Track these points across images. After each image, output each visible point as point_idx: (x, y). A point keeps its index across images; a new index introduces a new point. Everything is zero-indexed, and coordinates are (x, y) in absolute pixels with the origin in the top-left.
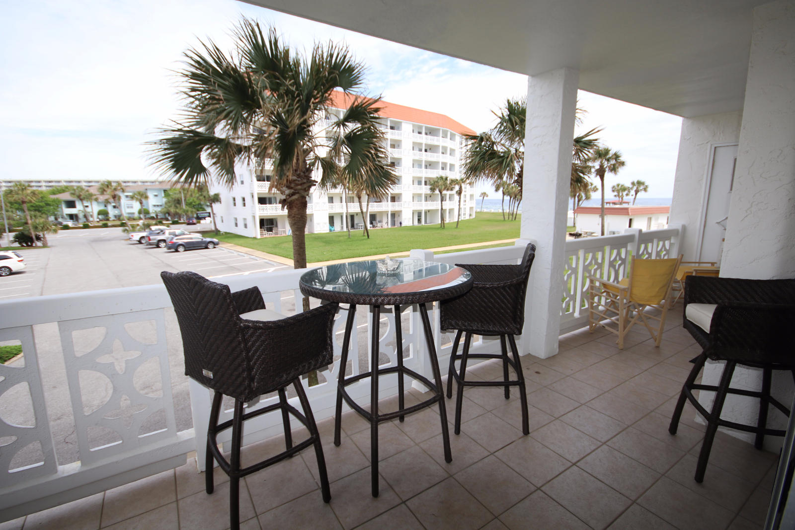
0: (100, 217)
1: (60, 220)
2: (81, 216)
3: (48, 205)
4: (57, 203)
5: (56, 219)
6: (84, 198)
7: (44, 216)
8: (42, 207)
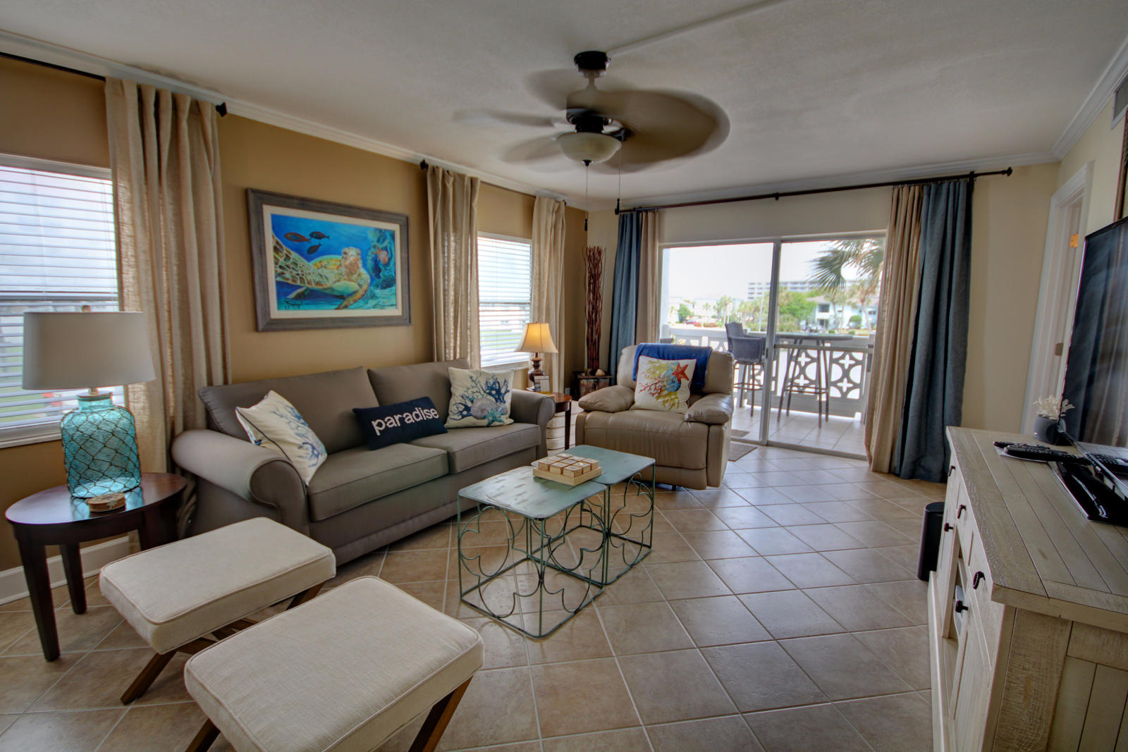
0: (851, 324)
1: (810, 325)
2: (831, 322)
3: (802, 308)
4: (811, 307)
5: (807, 324)
6: (837, 302)
7: (796, 319)
8: (796, 310)
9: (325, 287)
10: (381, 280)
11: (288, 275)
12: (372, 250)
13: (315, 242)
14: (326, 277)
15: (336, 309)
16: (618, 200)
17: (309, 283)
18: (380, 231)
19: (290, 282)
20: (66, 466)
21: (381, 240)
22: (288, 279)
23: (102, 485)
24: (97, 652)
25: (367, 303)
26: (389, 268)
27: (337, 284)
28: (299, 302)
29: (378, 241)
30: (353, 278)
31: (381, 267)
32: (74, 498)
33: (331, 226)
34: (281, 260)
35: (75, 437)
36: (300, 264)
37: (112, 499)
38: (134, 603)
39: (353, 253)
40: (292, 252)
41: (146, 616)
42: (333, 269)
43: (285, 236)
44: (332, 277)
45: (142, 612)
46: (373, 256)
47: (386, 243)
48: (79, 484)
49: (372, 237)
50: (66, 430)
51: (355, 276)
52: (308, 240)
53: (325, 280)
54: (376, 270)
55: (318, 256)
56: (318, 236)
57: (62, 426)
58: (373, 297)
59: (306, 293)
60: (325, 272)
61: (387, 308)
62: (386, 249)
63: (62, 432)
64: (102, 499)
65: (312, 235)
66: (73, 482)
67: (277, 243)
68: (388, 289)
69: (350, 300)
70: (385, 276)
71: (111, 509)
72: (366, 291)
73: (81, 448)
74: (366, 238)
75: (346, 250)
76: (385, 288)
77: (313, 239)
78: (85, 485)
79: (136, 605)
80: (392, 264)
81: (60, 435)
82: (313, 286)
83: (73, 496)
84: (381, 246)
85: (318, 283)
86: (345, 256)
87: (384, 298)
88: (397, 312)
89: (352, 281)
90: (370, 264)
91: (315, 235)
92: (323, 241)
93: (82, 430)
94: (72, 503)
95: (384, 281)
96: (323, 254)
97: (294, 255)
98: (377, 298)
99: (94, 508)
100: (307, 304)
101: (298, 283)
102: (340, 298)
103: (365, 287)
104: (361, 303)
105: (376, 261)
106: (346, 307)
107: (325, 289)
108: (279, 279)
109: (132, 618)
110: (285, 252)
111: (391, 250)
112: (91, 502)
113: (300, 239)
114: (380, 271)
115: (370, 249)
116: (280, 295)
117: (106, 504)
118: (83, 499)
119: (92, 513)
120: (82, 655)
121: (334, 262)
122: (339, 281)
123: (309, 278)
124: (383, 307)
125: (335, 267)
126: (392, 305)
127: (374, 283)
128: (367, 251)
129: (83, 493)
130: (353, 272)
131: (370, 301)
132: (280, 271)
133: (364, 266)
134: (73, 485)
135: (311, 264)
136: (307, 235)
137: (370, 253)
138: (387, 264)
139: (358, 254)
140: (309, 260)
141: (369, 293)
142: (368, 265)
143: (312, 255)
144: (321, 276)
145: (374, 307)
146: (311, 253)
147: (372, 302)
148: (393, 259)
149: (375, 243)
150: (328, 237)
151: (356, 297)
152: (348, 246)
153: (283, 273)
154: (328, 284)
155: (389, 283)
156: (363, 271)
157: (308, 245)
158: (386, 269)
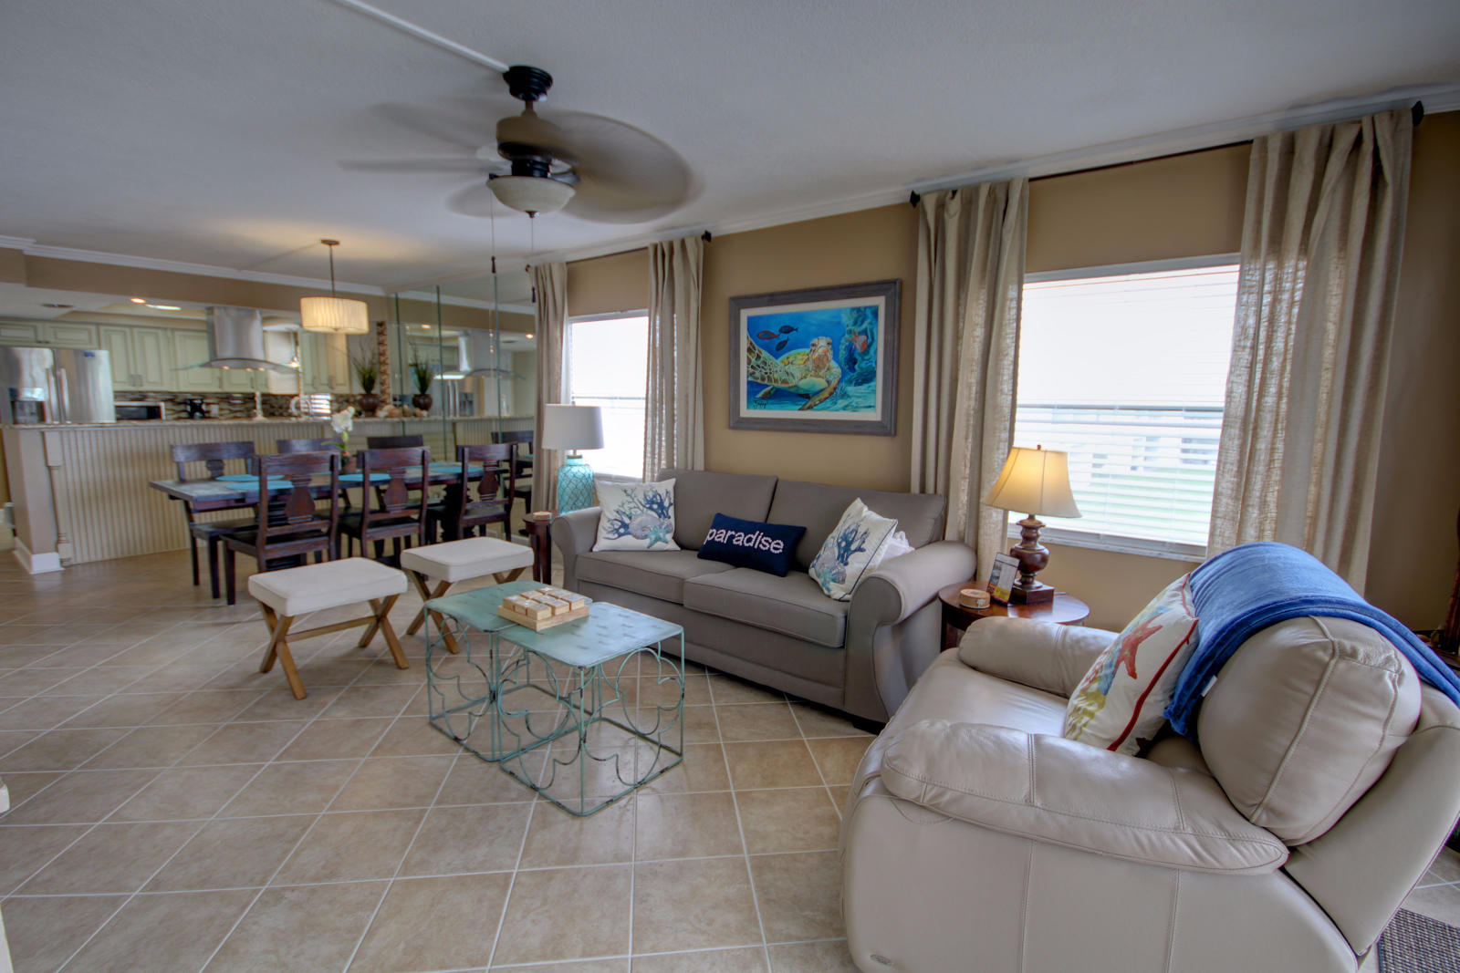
9: (791, 385)
10: (855, 374)
11: (758, 374)
12: (847, 336)
13: (783, 337)
14: (792, 375)
15: (800, 410)
16: (493, 259)
17: (776, 381)
18: (858, 310)
19: (759, 381)
21: (859, 323)
22: (758, 378)
25: (836, 403)
26: (867, 357)
27: (804, 381)
28: (765, 402)
29: (855, 323)
30: (821, 374)
31: (857, 356)
33: (800, 316)
34: (753, 360)
36: (769, 362)
39: (822, 344)
40: (763, 352)
42: (799, 365)
43: (758, 335)
44: (798, 374)
46: (847, 344)
47: (865, 325)
49: (847, 320)
51: (823, 371)
52: (777, 336)
53: (791, 377)
54: (851, 361)
55: (785, 352)
56: (787, 330)
58: (844, 395)
59: (772, 392)
60: (791, 369)
61: (862, 410)
62: (865, 332)
65: (781, 331)
67: (751, 343)
68: (866, 386)
69: (816, 400)
70: (861, 368)
72: (835, 389)
74: (839, 323)
75: (815, 341)
76: (860, 384)
77: (782, 335)
80: (872, 352)
82: (780, 385)
84: (857, 329)
85: (784, 382)
86: (813, 348)
87: (859, 397)
88: (874, 415)
89: (820, 377)
90: (843, 354)
91: (783, 330)
92: (792, 335)
95: (861, 374)
96: (791, 349)
97: (765, 354)
98: (849, 396)
100: (772, 404)
101: (766, 382)
102: (803, 397)
103: (834, 383)
104: (828, 403)
105: (851, 350)
106: (810, 408)
107: (790, 387)
108: (750, 379)
110: (757, 352)
111: (872, 334)
113: (770, 336)
114: (855, 362)
115: (844, 335)
116: (751, 394)
121: (800, 357)
122: (805, 377)
123: (776, 376)
124: (855, 409)
125: (802, 362)
126: (870, 407)
127: (847, 378)
128: (840, 339)
130: (821, 366)
131: (840, 401)
132: (751, 370)
133: (836, 357)
135: (778, 361)
136: (775, 330)
137: (843, 341)
138: (866, 351)
139: (828, 344)
140: (777, 357)
141: (838, 391)
142: (840, 356)
143: (779, 352)
144: (787, 373)
145: (845, 408)
146: (780, 349)
147: (841, 403)
148: (874, 344)
149: (851, 327)
150: (796, 330)
151: (822, 396)
152: (816, 336)
153: (754, 373)
154: (793, 382)
155: (868, 377)
156: (833, 364)
157: (777, 341)
158: (863, 359)
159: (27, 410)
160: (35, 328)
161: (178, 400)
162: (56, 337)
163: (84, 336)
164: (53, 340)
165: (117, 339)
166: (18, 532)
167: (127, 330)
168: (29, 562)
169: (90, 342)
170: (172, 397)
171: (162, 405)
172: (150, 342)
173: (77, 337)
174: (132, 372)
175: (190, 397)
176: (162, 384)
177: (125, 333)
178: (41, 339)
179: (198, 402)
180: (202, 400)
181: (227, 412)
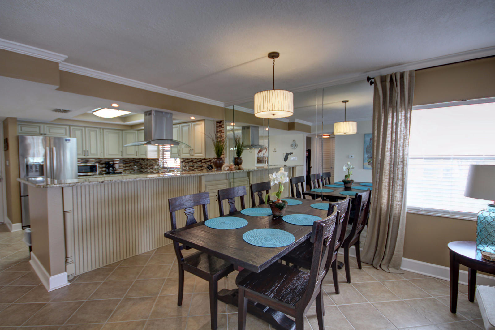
20: (476, 233)
23: (491, 248)
24: (472, 323)
32: (477, 249)
35: (482, 222)
37: (493, 256)
38: (485, 308)
41: (488, 318)
45: (487, 315)
48: (480, 243)
50: (479, 218)
57: (478, 215)
63: (477, 218)
64: (489, 254)
66: (478, 242)
71: (491, 260)
73: (484, 227)
78: (483, 245)
79: (486, 310)
81: (476, 219)
83: (477, 248)
93: (486, 219)
94: (476, 251)
99: (484, 257)
109: (484, 316)
112: (483, 253)
117: (490, 257)
118: (481, 250)
119: (483, 259)
120: (465, 319)
129: (481, 248)
134: (478, 243)
159: (34, 169)
160: (40, 127)
161: (101, 162)
162: (49, 132)
163: (63, 131)
164: (48, 133)
165: (78, 133)
166: (33, 248)
167: (83, 129)
168: (48, 281)
169: (66, 134)
170: (99, 161)
171: (97, 164)
172: (93, 134)
173: (59, 132)
174: (84, 149)
175: (107, 161)
176: (97, 155)
177: (82, 130)
178: (42, 132)
179: (111, 163)
180: (113, 162)
181: (122, 167)
